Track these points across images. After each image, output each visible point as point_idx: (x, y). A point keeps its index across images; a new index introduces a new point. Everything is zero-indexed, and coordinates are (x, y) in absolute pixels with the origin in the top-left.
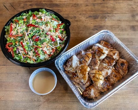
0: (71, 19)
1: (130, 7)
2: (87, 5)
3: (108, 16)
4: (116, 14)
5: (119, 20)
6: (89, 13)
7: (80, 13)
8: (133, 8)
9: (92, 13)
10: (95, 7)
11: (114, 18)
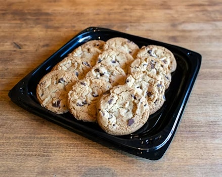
0: (66, 28)
1: (169, 16)
2: (98, 14)
3: (131, 26)
4: (144, 23)
5: (150, 30)
6: (99, 22)
7: (82, 22)
8: (173, 17)
9: (104, 22)
10: (111, 16)
11: (141, 28)
